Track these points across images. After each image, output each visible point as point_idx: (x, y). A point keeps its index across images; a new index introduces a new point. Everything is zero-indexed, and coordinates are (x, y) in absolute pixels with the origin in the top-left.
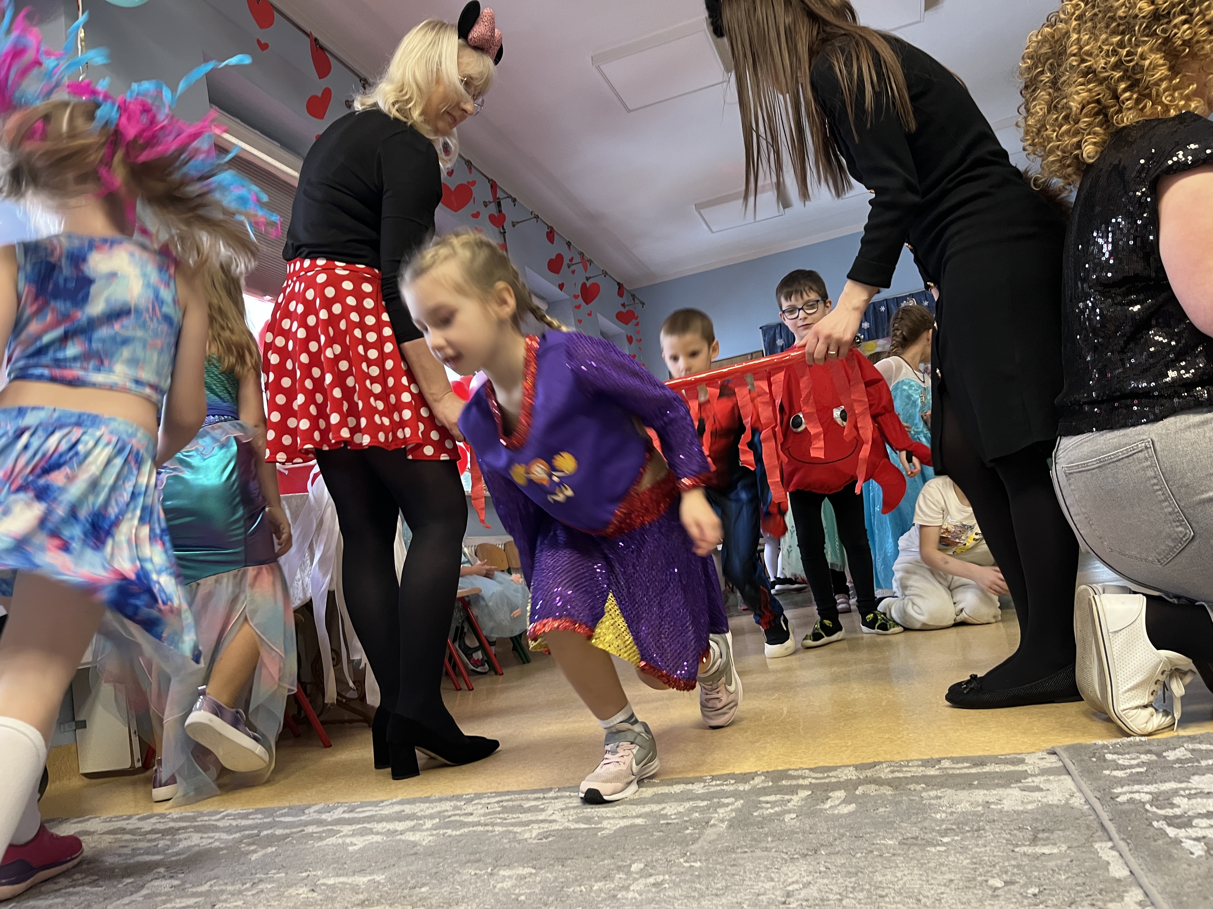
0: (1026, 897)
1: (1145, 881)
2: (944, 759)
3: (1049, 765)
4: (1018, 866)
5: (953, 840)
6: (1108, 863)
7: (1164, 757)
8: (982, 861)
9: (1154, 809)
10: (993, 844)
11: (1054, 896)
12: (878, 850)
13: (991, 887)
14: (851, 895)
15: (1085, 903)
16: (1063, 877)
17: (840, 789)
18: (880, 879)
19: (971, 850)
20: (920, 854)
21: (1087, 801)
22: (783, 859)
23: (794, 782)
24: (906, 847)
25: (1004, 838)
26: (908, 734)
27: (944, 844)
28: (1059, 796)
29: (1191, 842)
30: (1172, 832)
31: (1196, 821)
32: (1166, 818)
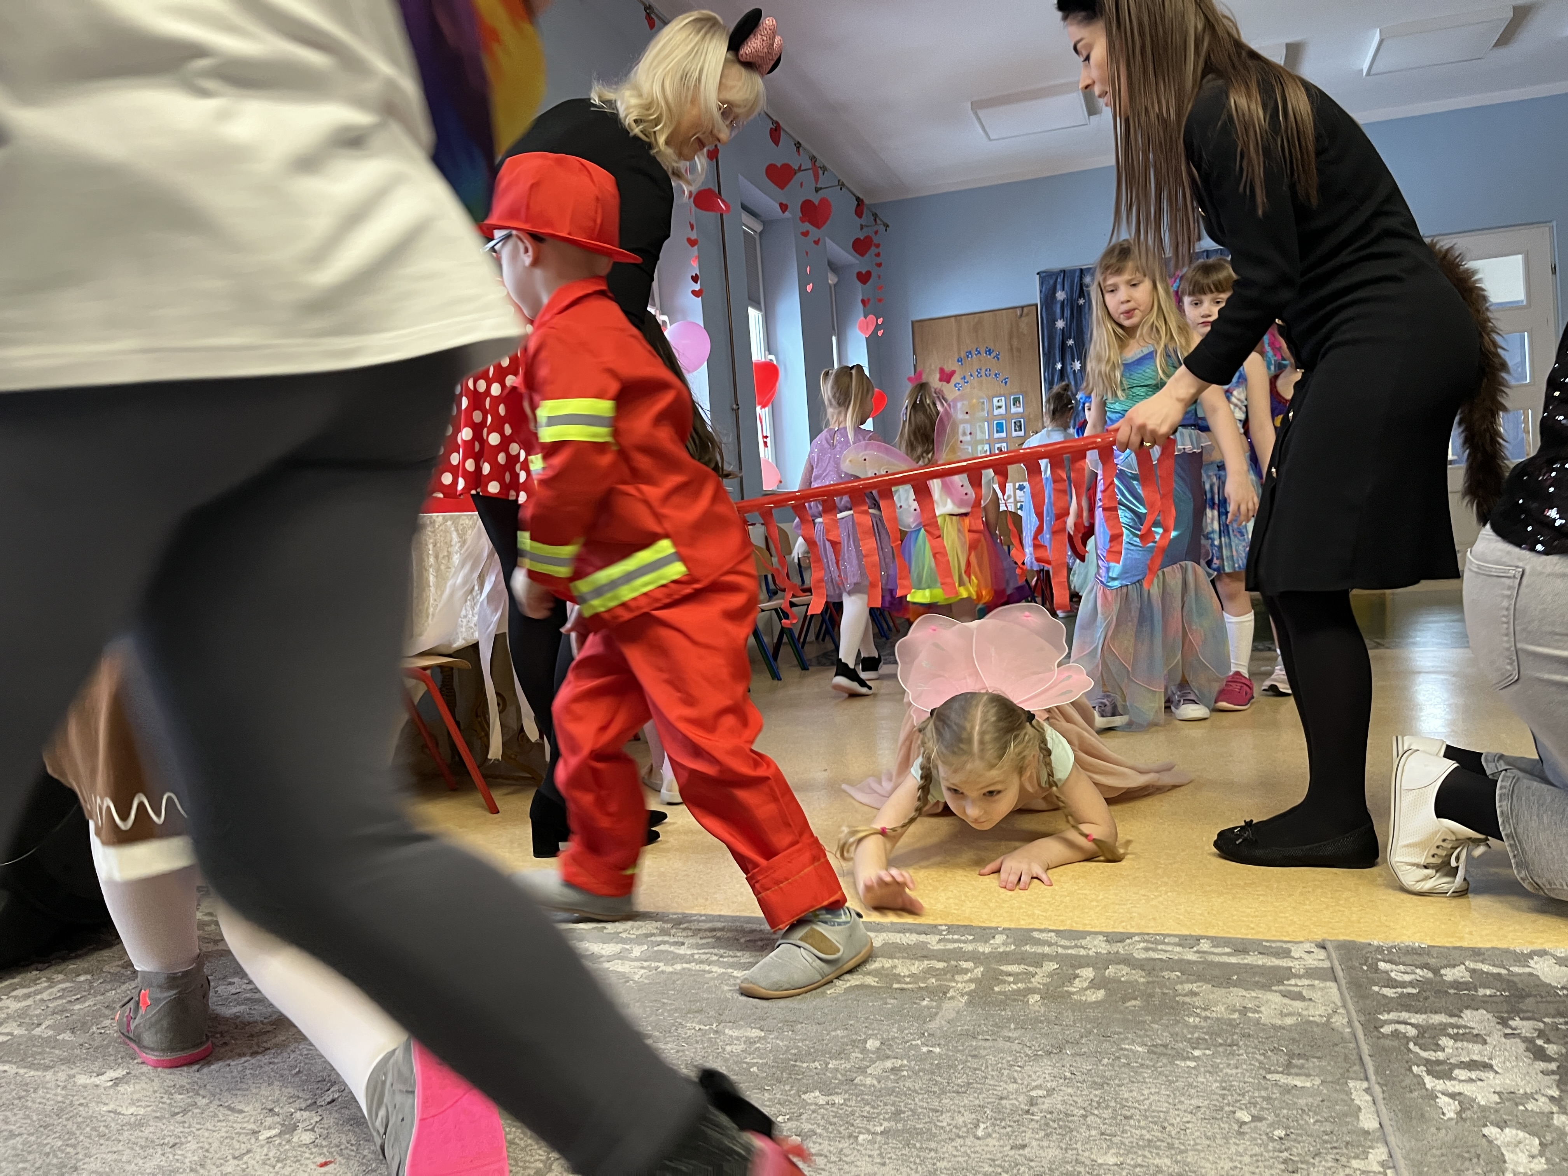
0: (1272, 1139)
1: (1392, 1139)
2: (1203, 938)
3: (1316, 963)
4: (1268, 1099)
5: (1204, 1054)
6: (1360, 1108)
7: (1441, 975)
8: (1232, 1086)
9: (1416, 1049)
10: (1244, 1067)
11: (1299, 1143)
12: (1126, 1057)
13: (1237, 1121)
14: (1096, 1112)
15: (1329, 1157)
16: (1312, 1121)
17: (1088, 965)
18: (1126, 1096)
19: (1221, 1071)
20: (1168, 1068)
21: (1350, 1023)
22: (1027, 1055)
23: (1040, 950)
24: (1155, 1056)
25: (1257, 1060)
26: (1166, 893)
27: (1195, 1059)
28: (1321, 1010)
29: (1446, 1099)
30: (1430, 1082)
31: (1456, 1072)
32: (1427, 1062)
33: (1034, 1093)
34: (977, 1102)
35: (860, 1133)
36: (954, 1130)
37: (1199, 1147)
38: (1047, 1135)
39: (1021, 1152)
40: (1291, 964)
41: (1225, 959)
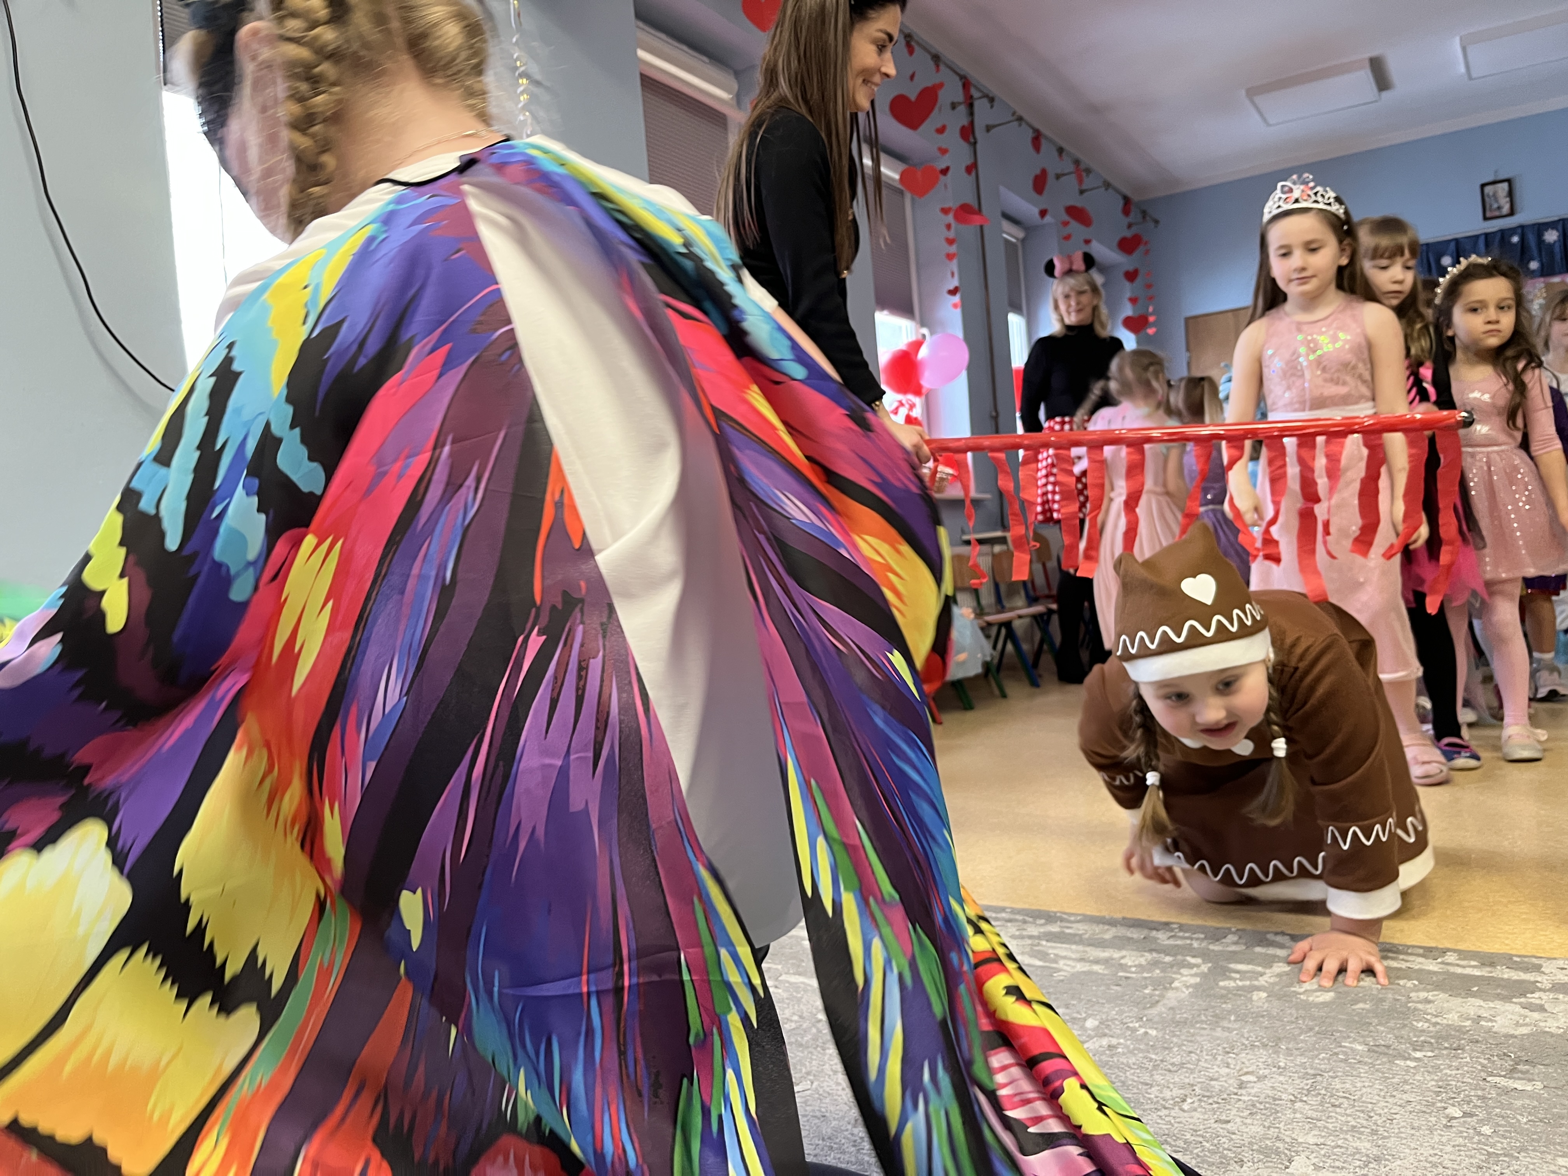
4: (1484, 1098)
5: (1426, 1056)
8: (1449, 1085)
10: (1466, 1069)
12: (1345, 1053)
19: (1441, 1071)
22: (1243, 1044)
24: (1376, 1055)
25: (1480, 1063)
27: (1416, 1059)
34: (1187, 1081)
36: (1161, 1102)
37: (1403, 1135)
38: (1251, 1114)
39: (1224, 1126)
40: (1538, 979)
41: (1468, 971)
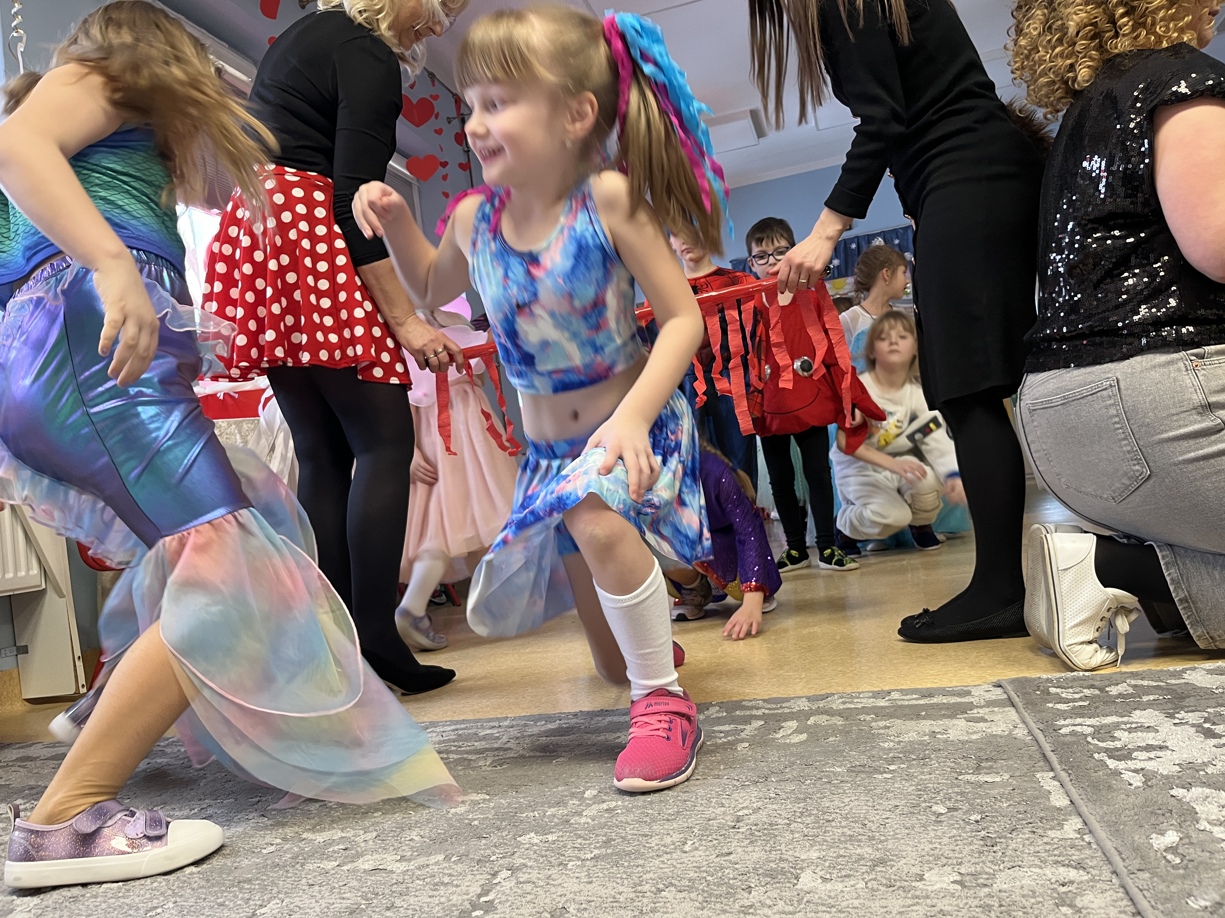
0: (969, 823)
1: (1084, 811)
2: (893, 691)
3: (994, 697)
4: (962, 794)
5: (899, 767)
6: (1049, 792)
7: (1107, 692)
9: (1096, 742)
11: (995, 823)
12: (826, 777)
13: (934, 813)
14: (799, 820)
15: (1026, 830)
16: (1005, 805)
17: (792, 719)
18: (827, 805)
20: (867, 781)
21: (1030, 733)
23: (748, 713)
25: (949, 767)
26: (860, 667)
28: (1003, 727)
29: (1131, 774)
30: (1112, 764)
31: (1135, 754)
32: (1106, 750)
33: (740, 813)
35: (569, 861)
36: (662, 848)
38: (752, 842)
39: (726, 858)
40: (972, 700)
41: (915, 702)
